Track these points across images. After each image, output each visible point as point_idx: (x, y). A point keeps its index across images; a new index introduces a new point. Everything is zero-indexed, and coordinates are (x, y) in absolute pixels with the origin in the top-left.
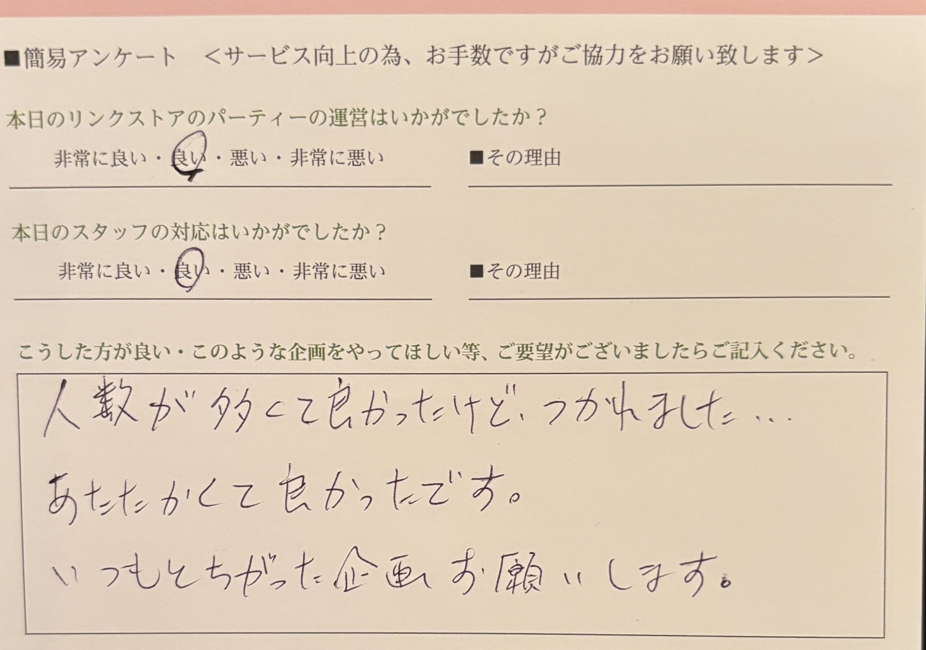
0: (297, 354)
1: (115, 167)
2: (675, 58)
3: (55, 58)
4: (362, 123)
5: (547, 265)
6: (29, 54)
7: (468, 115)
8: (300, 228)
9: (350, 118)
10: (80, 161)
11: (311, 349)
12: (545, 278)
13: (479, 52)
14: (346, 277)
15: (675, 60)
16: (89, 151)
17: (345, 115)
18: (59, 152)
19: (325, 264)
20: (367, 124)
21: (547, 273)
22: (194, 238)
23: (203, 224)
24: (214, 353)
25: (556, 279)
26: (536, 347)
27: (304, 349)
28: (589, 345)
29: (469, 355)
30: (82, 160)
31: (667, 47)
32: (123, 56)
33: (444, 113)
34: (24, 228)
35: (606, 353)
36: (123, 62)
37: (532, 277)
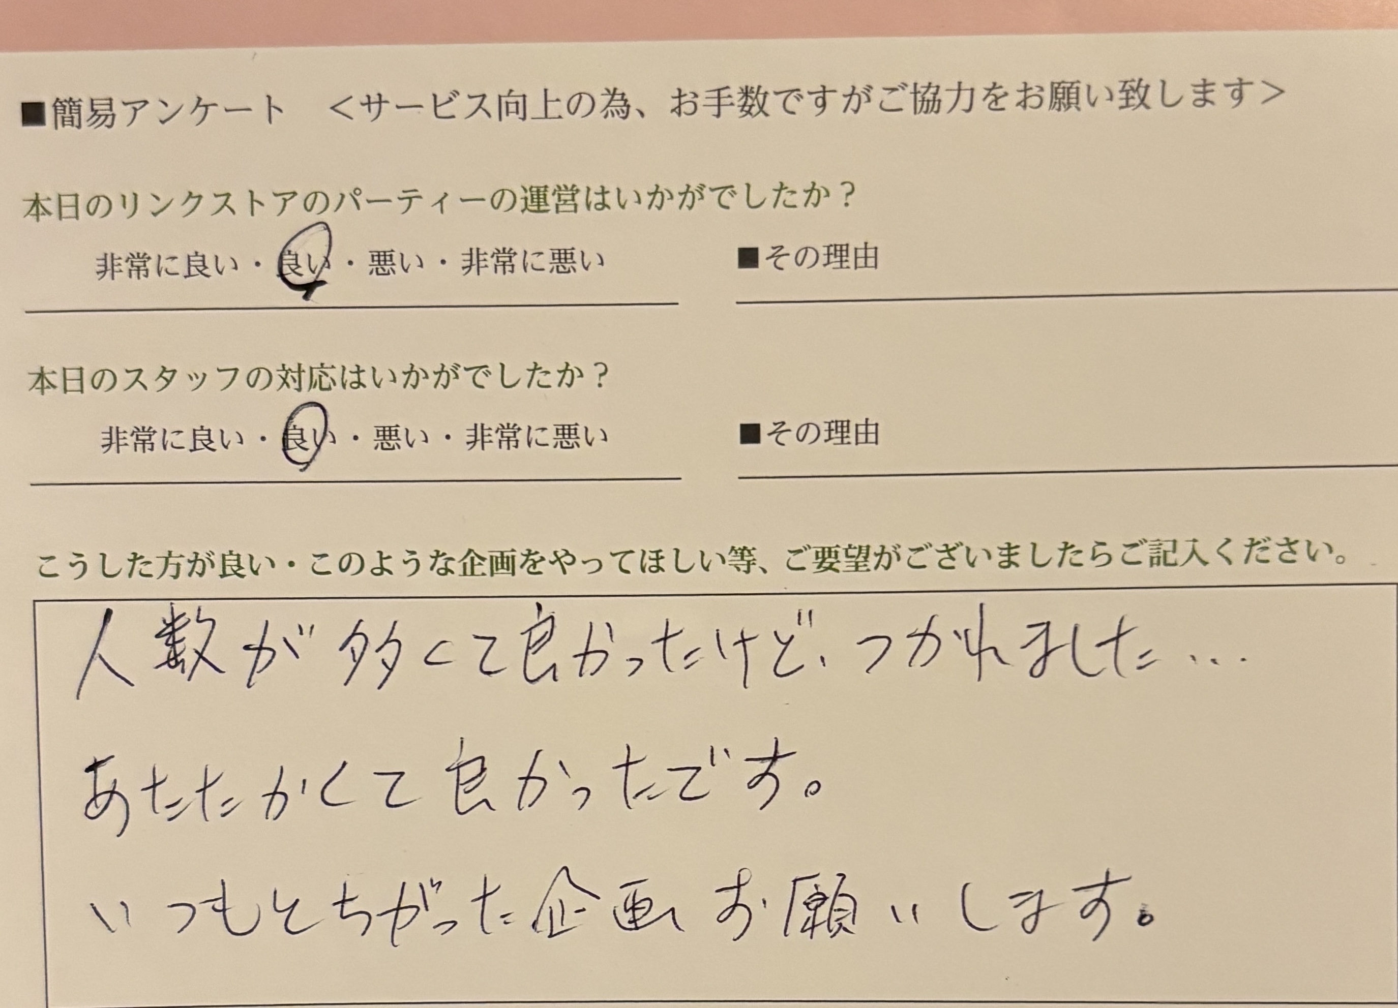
0: (473, 565)
1: (188, 279)
2: (1054, 100)
3: (99, 113)
4: (572, 208)
5: (858, 423)
6: (58, 106)
7: (735, 194)
8: (475, 370)
9: (552, 200)
10: (135, 270)
11: (494, 558)
12: (857, 443)
13: (751, 97)
14: (547, 445)
15: (1053, 104)
16: (149, 254)
17: (545, 195)
18: (103, 257)
19: (515, 425)
20: (579, 209)
21: (860, 436)
22: (313, 386)
23: (325, 366)
24: (344, 566)
25: (874, 445)
26: (844, 550)
27: (483, 559)
28: (927, 547)
29: (740, 565)
30: (138, 267)
31: (1041, 85)
32: (204, 109)
33: (697, 190)
34: (48, 373)
35: (953, 559)
36: (203, 119)
37: (836, 442)
